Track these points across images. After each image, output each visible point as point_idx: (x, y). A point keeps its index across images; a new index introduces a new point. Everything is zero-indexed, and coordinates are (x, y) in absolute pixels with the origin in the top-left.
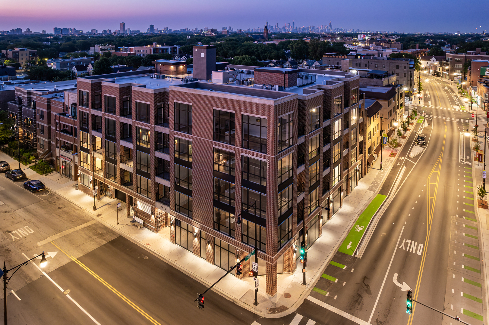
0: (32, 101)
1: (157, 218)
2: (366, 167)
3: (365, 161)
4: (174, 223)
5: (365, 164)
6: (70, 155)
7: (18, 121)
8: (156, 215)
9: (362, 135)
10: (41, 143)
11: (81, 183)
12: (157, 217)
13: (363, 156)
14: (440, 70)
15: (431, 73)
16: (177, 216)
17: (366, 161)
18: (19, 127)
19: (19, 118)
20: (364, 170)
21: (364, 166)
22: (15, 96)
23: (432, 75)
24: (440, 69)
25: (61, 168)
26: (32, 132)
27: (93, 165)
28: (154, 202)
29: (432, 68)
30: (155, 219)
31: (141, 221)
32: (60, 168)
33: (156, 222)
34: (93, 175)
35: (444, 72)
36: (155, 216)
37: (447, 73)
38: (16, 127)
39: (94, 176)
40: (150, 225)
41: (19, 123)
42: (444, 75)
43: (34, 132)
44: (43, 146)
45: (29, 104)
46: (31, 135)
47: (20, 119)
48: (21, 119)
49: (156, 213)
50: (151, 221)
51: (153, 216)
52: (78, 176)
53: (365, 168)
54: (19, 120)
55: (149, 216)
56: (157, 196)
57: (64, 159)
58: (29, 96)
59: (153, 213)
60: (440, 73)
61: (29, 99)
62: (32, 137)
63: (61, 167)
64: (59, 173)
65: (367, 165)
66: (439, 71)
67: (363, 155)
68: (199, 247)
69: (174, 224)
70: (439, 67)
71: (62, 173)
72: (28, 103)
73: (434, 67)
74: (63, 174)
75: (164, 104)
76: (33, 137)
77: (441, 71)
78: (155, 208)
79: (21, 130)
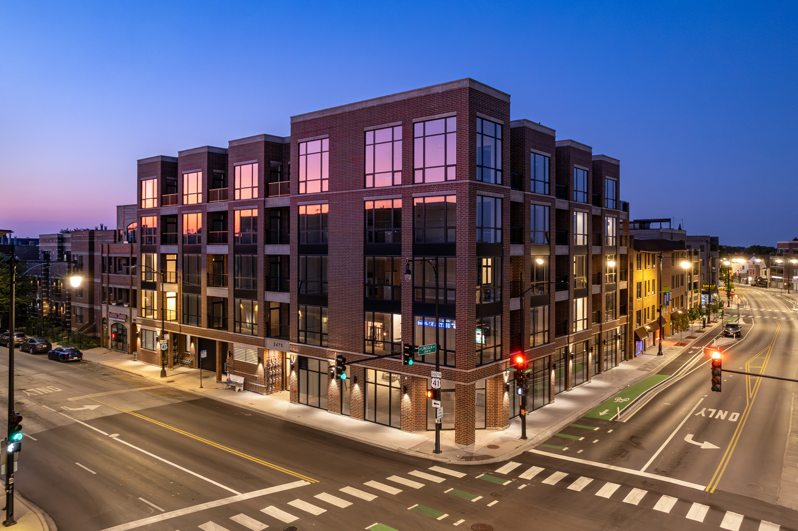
0: (65, 253)
1: (267, 370)
2: (633, 343)
3: (631, 332)
4: (297, 365)
5: (631, 339)
6: (125, 310)
7: (43, 290)
8: (265, 363)
9: (626, 279)
10: (78, 314)
11: (142, 347)
12: (268, 365)
13: (627, 320)
14: (766, 274)
15: (749, 282)
16: (302, 350)
17: (633, 332)
18: (43, 301)
19: (44, 283)
20: (629, 349)
21: (630, 342)
22: (38, 251)
23: (752, 285)
24: (766, 272)
25: (109, 337)
26: (64, 302)
27: (162, 309)
28: (263, 338)
29: (752, 273)
30: (265, 370)
31: (240, 380)
32: (107, 338)
33: (265, 377)
34: (161, 326)
35: (773, 277)
36: (263, 365)
37: (780, 278)
38: (39, 301)
39: (163, 328)
40: (256, 383)
41: (44, 292)
42: (774, 284)
43: (67, 302)
44: (81, 317)
45: (60, 258)
46: (62, 308)
47: (45, 285)
48: (47, 284)
49: (266, 359)
50: (257, 376)
51: (261, 366)
52: (137, 335)
53: (631, 345)
54: (44, 287)
55: (254, 368)
56: (267, 328)
57: (114, 319)
58: (60, 245)
59: (260, 360)
60: (767, 279)
61: (60, 249)
62: (63, 311)
63: (110, 335)
64: (106, 347)
65: (635, 341)
66: (764, 277)
67: (627, 317)
68: (339, 394)
69: (297, 368)
70: (765, 268)
71: (112, 345)
72: (58, 256)
73: (755, 271)
74: (112, 348)
75: (282, 166)
76: (65, 312)
77: (768, 276)
78: (263, 350)
79: (46, 306)
